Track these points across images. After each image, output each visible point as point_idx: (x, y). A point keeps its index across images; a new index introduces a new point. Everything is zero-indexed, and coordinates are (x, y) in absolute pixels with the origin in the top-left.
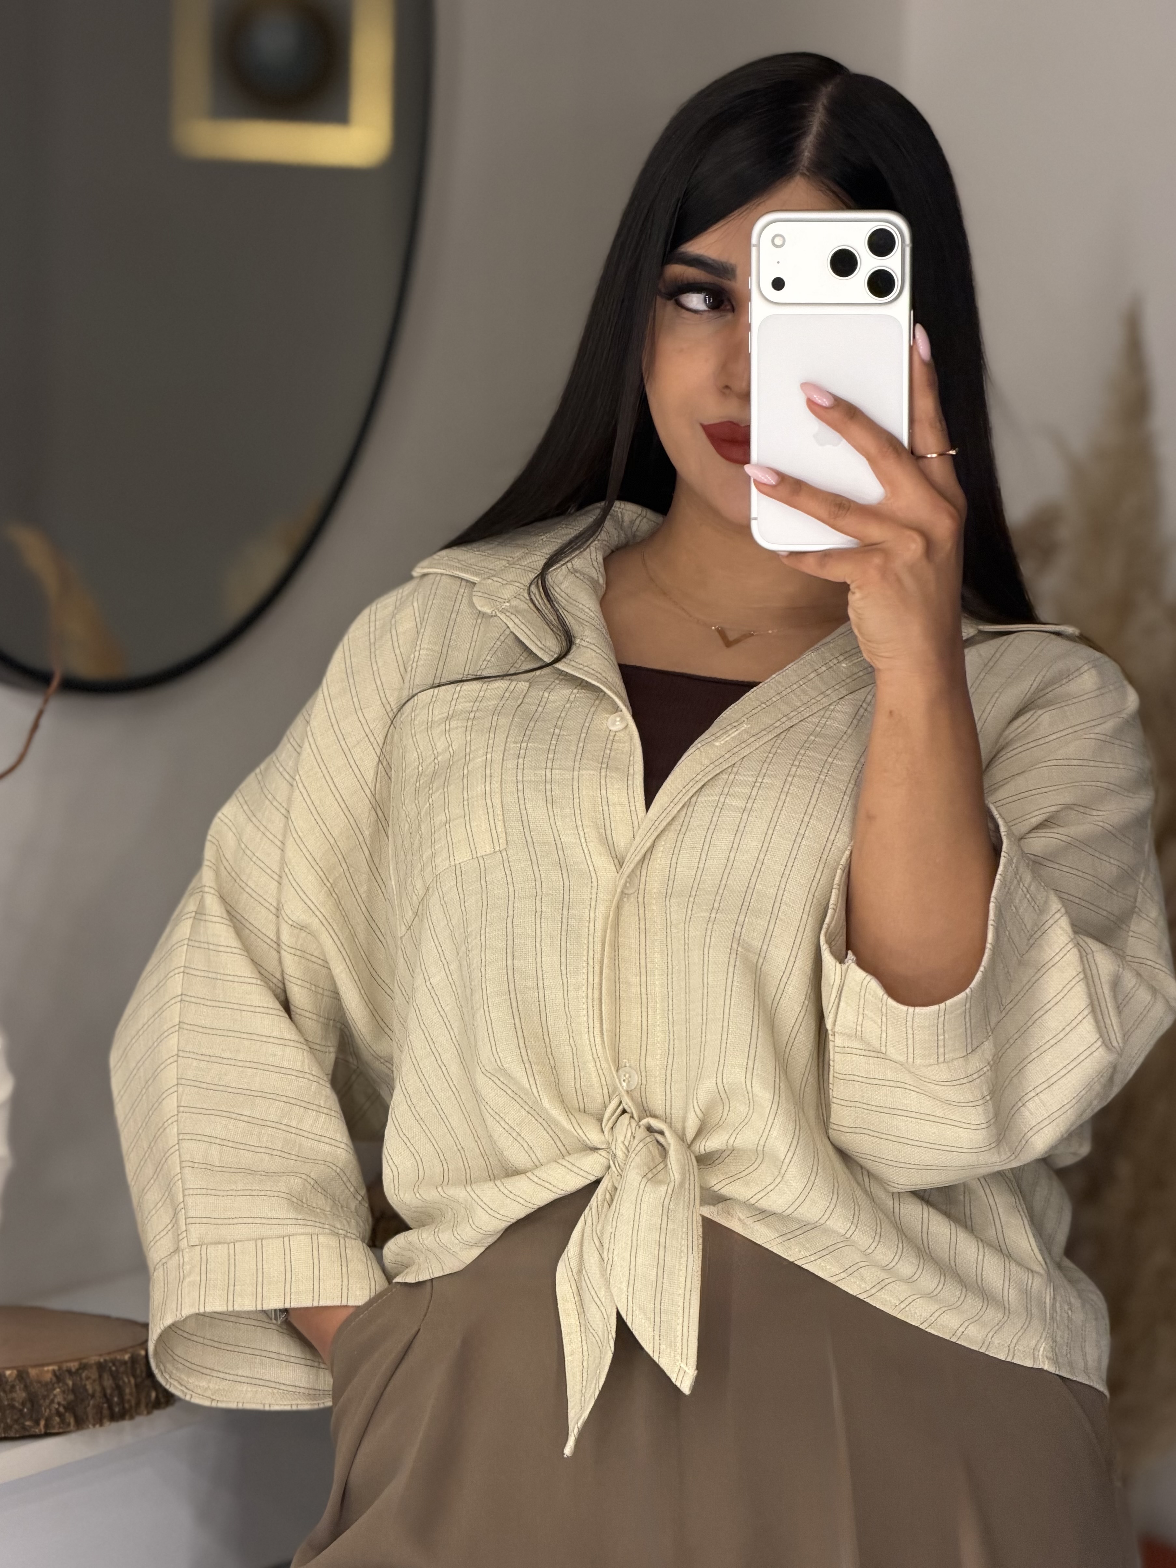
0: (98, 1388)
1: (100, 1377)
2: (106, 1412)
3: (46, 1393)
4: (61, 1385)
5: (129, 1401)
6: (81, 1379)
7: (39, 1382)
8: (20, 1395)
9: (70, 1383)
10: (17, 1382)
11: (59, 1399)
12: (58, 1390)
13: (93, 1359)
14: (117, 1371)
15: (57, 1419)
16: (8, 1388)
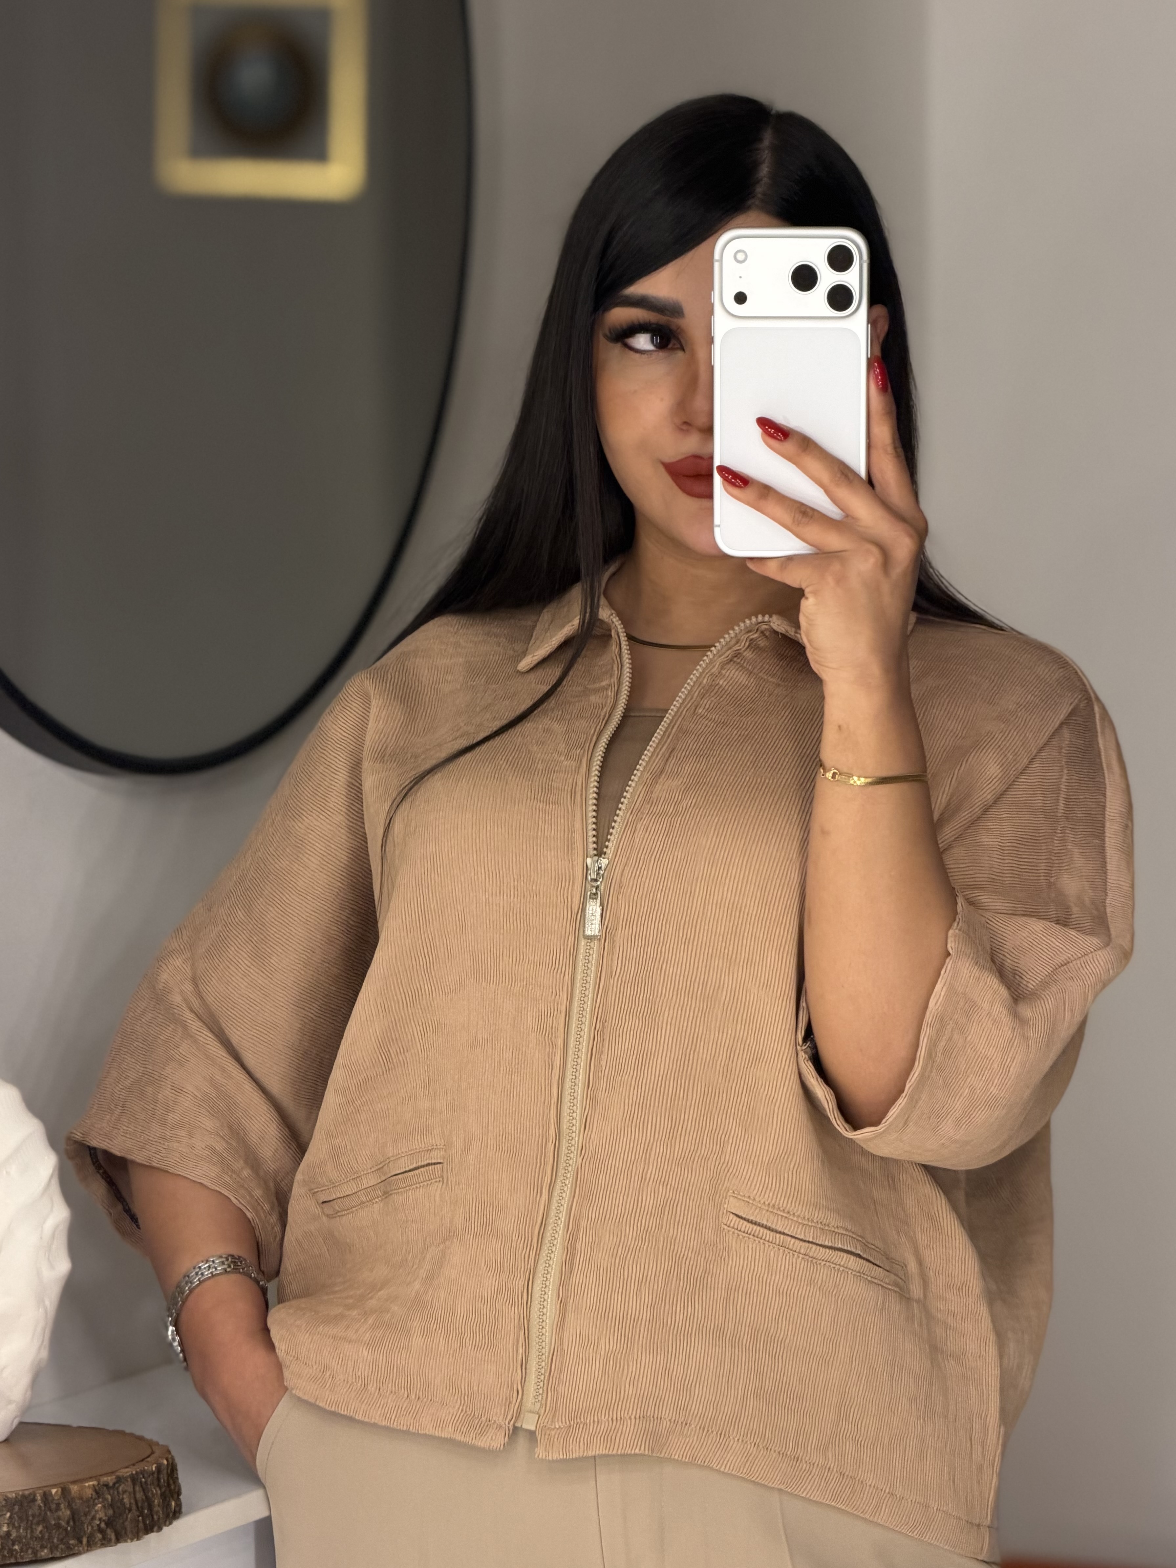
0: (133, 1501)
1: (134, 1488)
2: (141, 1525)
3: (87, 1509)
4: (101, 1500)
5: (158, 1512)
6: (118, 1492)
7: (81, 1498)
8: (64, 1513)
9: (109, 1497)
10: (62, 1499)
11: (101, 1515)
12: (99, 1505)
13: (126, 1472)
14: (146, 1482)
15: (99, 1536)
16: (53, 1506)
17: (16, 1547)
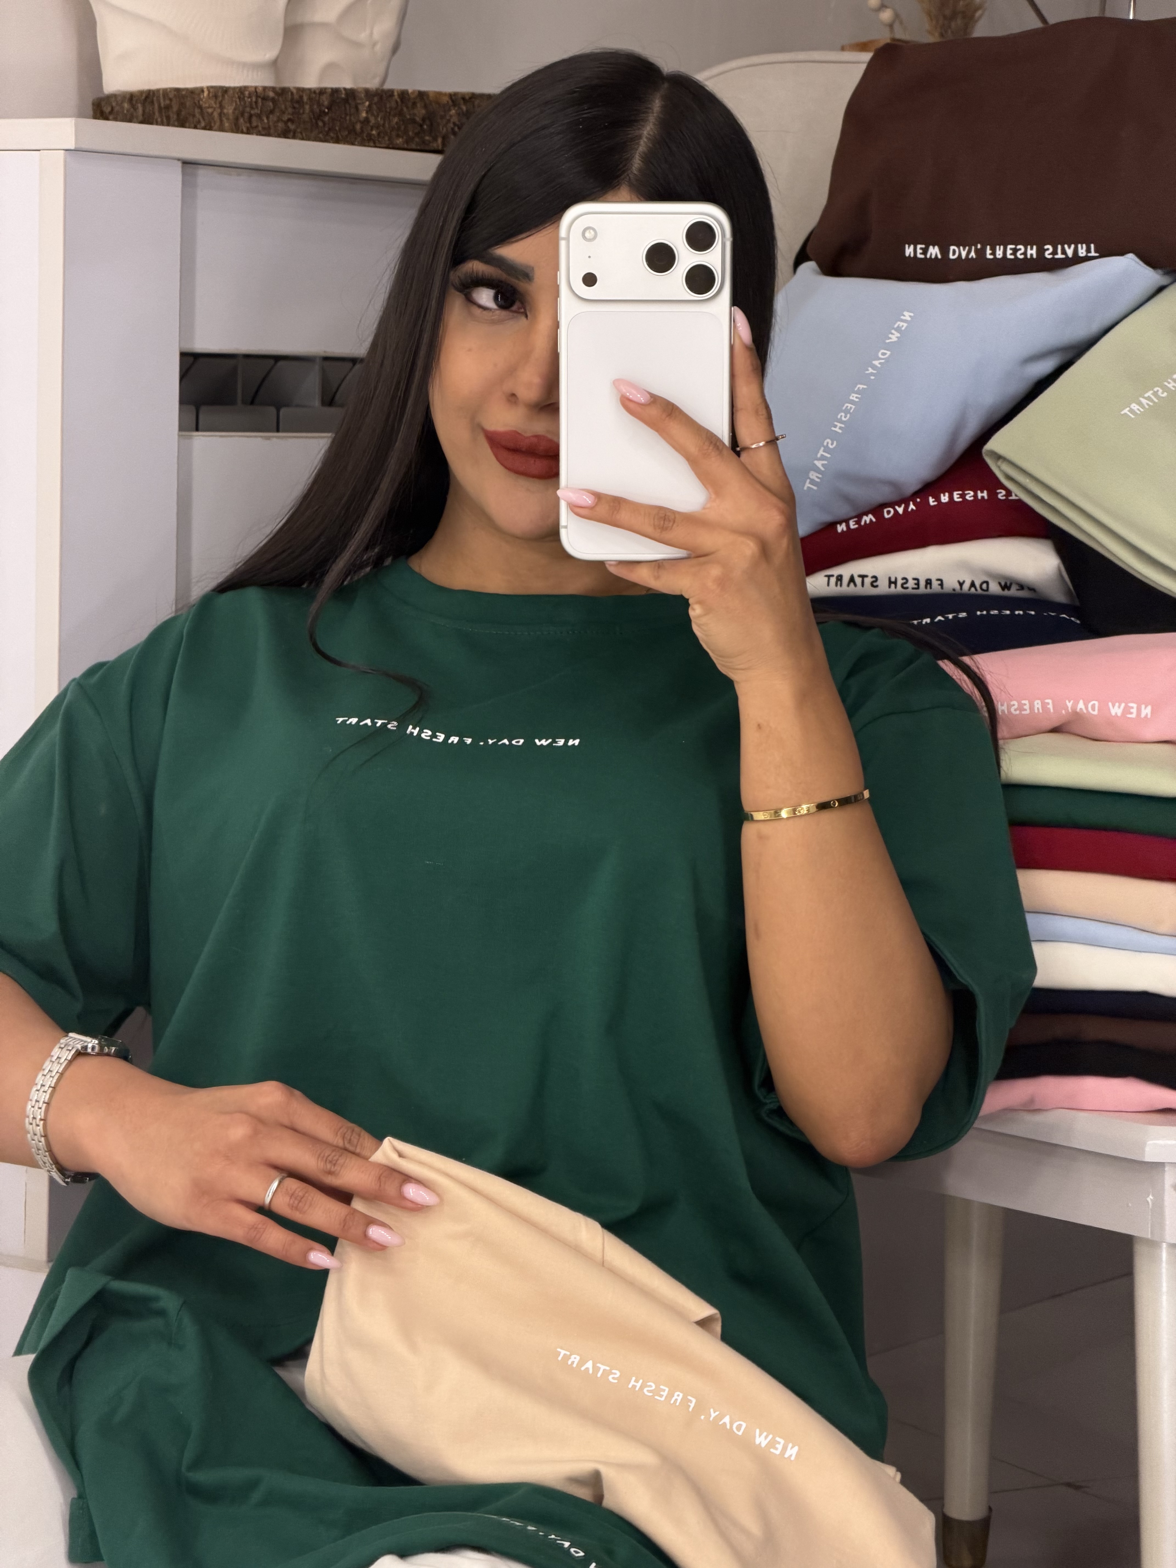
3: (443, 113)
4: (456, 108)
6: (474, 106)
8: (420, 112)
9: (464, 108)
11: (455, 119)
12: (453, 112)
16: (410, 104)
17: (374, 132)
